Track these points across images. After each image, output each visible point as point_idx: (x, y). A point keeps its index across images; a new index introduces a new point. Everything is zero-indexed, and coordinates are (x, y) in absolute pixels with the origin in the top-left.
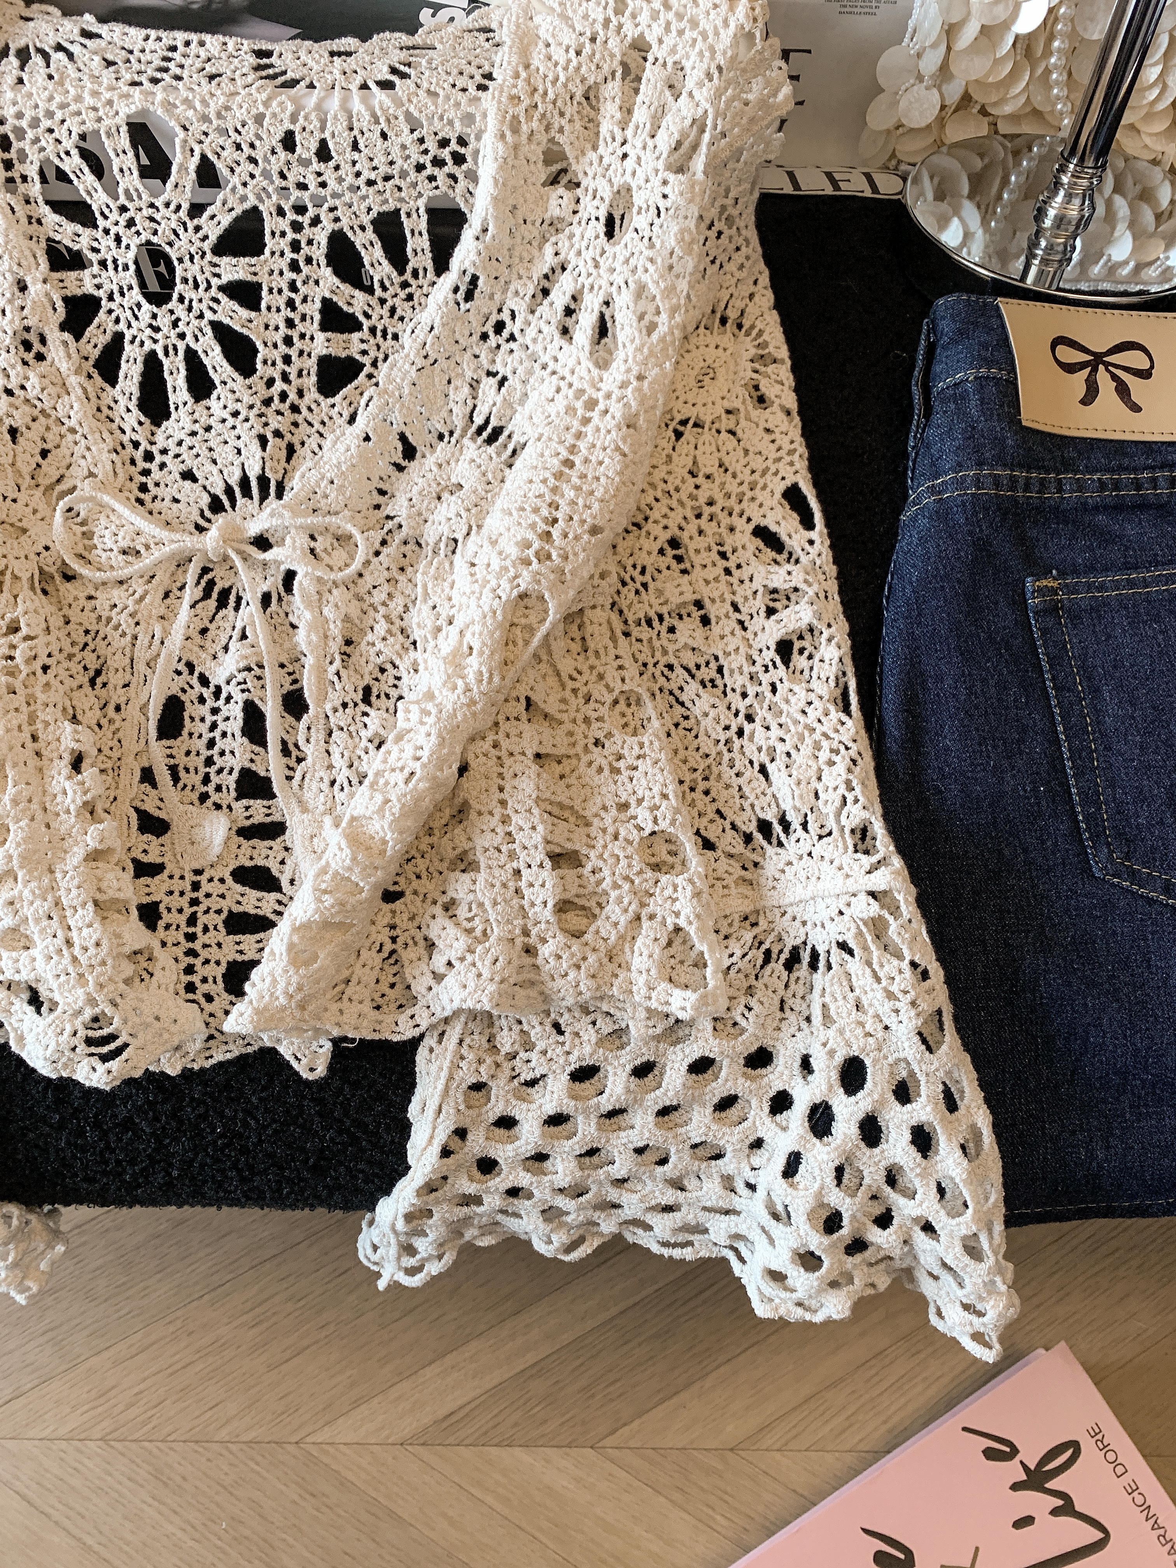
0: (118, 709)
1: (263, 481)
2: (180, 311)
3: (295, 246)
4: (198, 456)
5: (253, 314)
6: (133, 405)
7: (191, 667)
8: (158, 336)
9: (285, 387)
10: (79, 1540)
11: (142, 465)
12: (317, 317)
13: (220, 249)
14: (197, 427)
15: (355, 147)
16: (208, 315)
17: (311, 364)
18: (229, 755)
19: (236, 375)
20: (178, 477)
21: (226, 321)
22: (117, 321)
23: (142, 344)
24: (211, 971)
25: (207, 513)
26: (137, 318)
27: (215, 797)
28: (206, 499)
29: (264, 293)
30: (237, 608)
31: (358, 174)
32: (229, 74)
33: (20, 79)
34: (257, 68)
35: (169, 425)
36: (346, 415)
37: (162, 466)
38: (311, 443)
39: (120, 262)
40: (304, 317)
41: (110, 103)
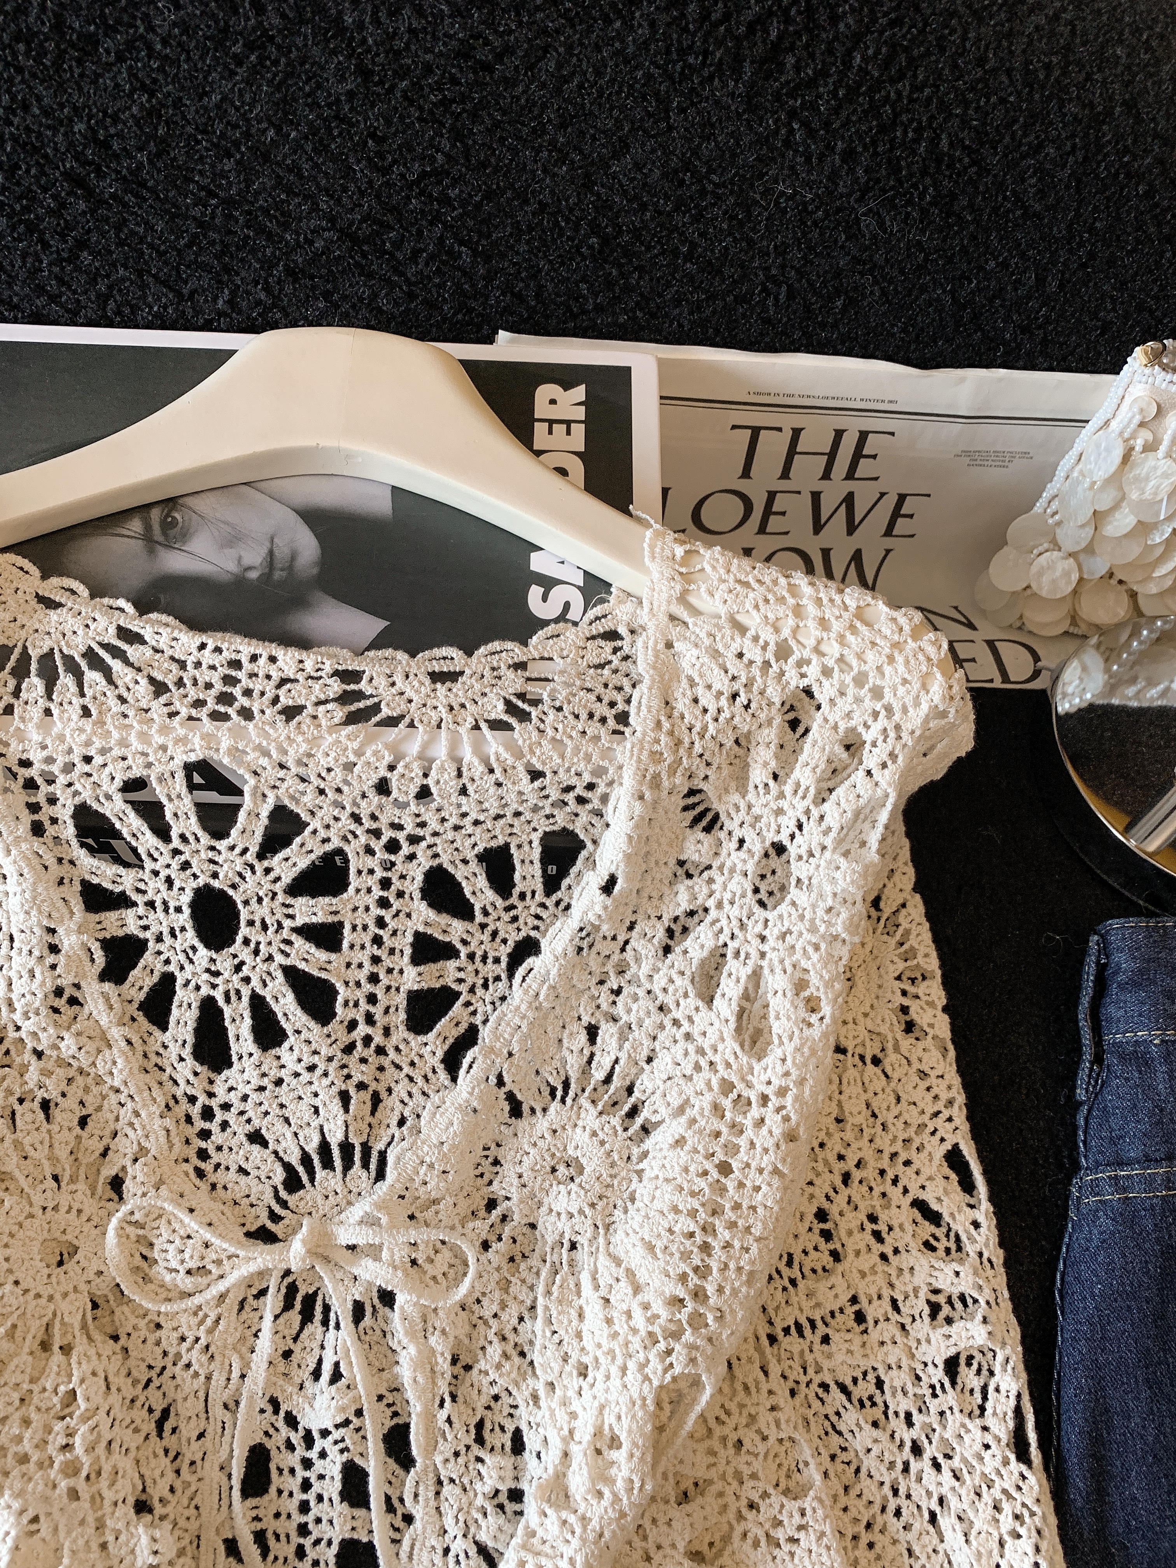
0: (193, 1465)
1: (346, 1147)
2: (245, 955)
3: (385, 884)
4: (267, 1113)
5: (333, 956)
6: (187, 1052)
7: (275, 1403)
8: (219, 981)
9: (369, 1030)
11: (200, 1124)
12: (408, 951)
13: (295, 889)
14: (265, 1082)
15: (463, 792)
16: (279, 959)
17: (401, 999)
18: (326, 1524)
19: (312, 1024)
20: (244, 1139)
21: (300, 964)
22: (167, 962)
23: (198, 988)
25: (283, 1194)
26: (191, 961)
28: (279, 1174)
29: (347, 932)
30: (325, 1323)
31: (464, 815)
32: (310, 709)
33: (48, 712)
34: (344, 698)
35: (231, 1074)
36: (440, 1054)
37: (225, 1125)
38: (401, 1090)
39: (172, 904)
40: (392, 951)
41: (164, 748)
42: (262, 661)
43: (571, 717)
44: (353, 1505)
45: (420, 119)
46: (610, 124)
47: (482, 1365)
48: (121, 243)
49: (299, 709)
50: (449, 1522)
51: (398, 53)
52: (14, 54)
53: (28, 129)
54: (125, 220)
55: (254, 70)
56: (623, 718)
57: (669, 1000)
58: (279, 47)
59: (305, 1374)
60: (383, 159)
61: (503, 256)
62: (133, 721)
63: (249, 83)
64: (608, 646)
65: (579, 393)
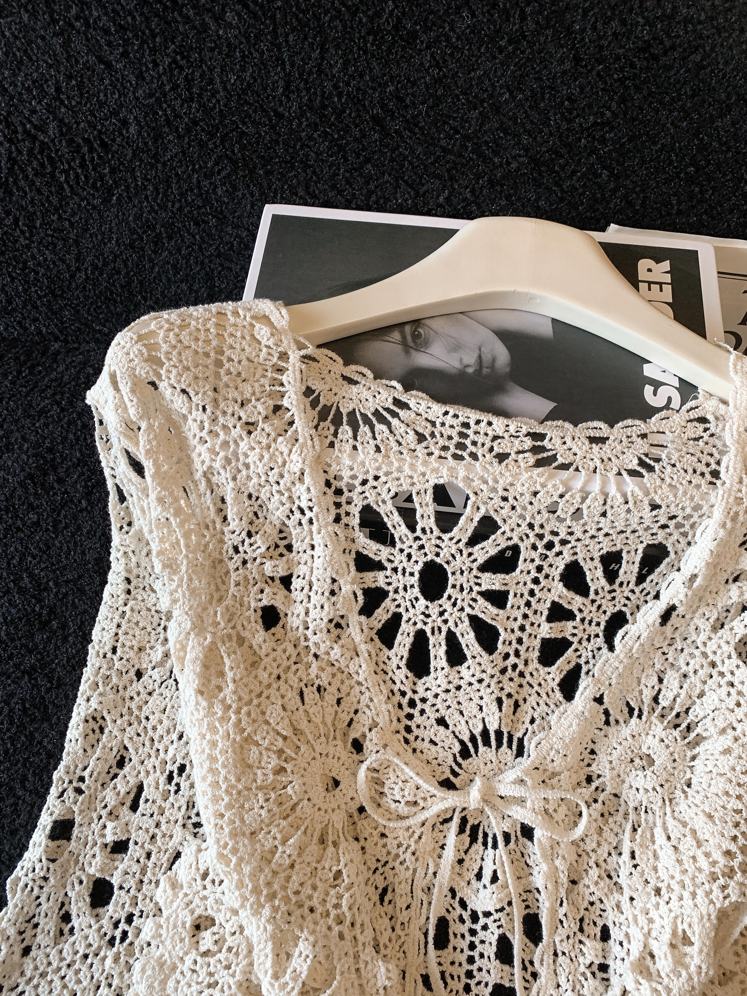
0: (403, 925)
1: (499, 733)
2: (447, 606)
3: (540, 569)
4: (449, 707)
5: (501, 612)
6: (403, 664)
8: (429, 620)
9: (517, 661)
11: (407, 710)
12: (546, 613)
13: (484, 568)
14: (451, 687)
15: (604, 514)
16: (468, 610)
17: (537, 643)
18: (484, 973)
19: (483, 653)
20: (434, 722)
21: (481, 615)
22: (399, 606)
23: (415, 624)
25: (459, 759)
26: (414, 607)
28: (457, 748)
29: (511, 597)
30: (485, 844)
31: (599, 529)
32: (513, 456)
33: (355, 448)
34: (535, 450)
35: (429, 680)
36: (557, 680)
37: (422, 712)
38: (532, 701)
39: (408, 570)
40: (535, 612)
41: (424, 475)
42: (483, 425)
43: (682, 471)
44: (503, 962)
45: (603, 90)
46: (723, 96)
47: (586, 881)
48: (392, 160)
49: (507, 455)
50: (562, 980)
51: (601, 48)
52: (365, 42)
53: (358, 89)
54: (399, 146)
55: (508, 56)
56: (716, 474)
57: (717, 659)
58: (528, 42)
59: (472, 876)
60: (571, 113)
61: (627, 177)
62: (406, 456)
63: (502, 64)
64: (701, 427)
65: (666, 265)
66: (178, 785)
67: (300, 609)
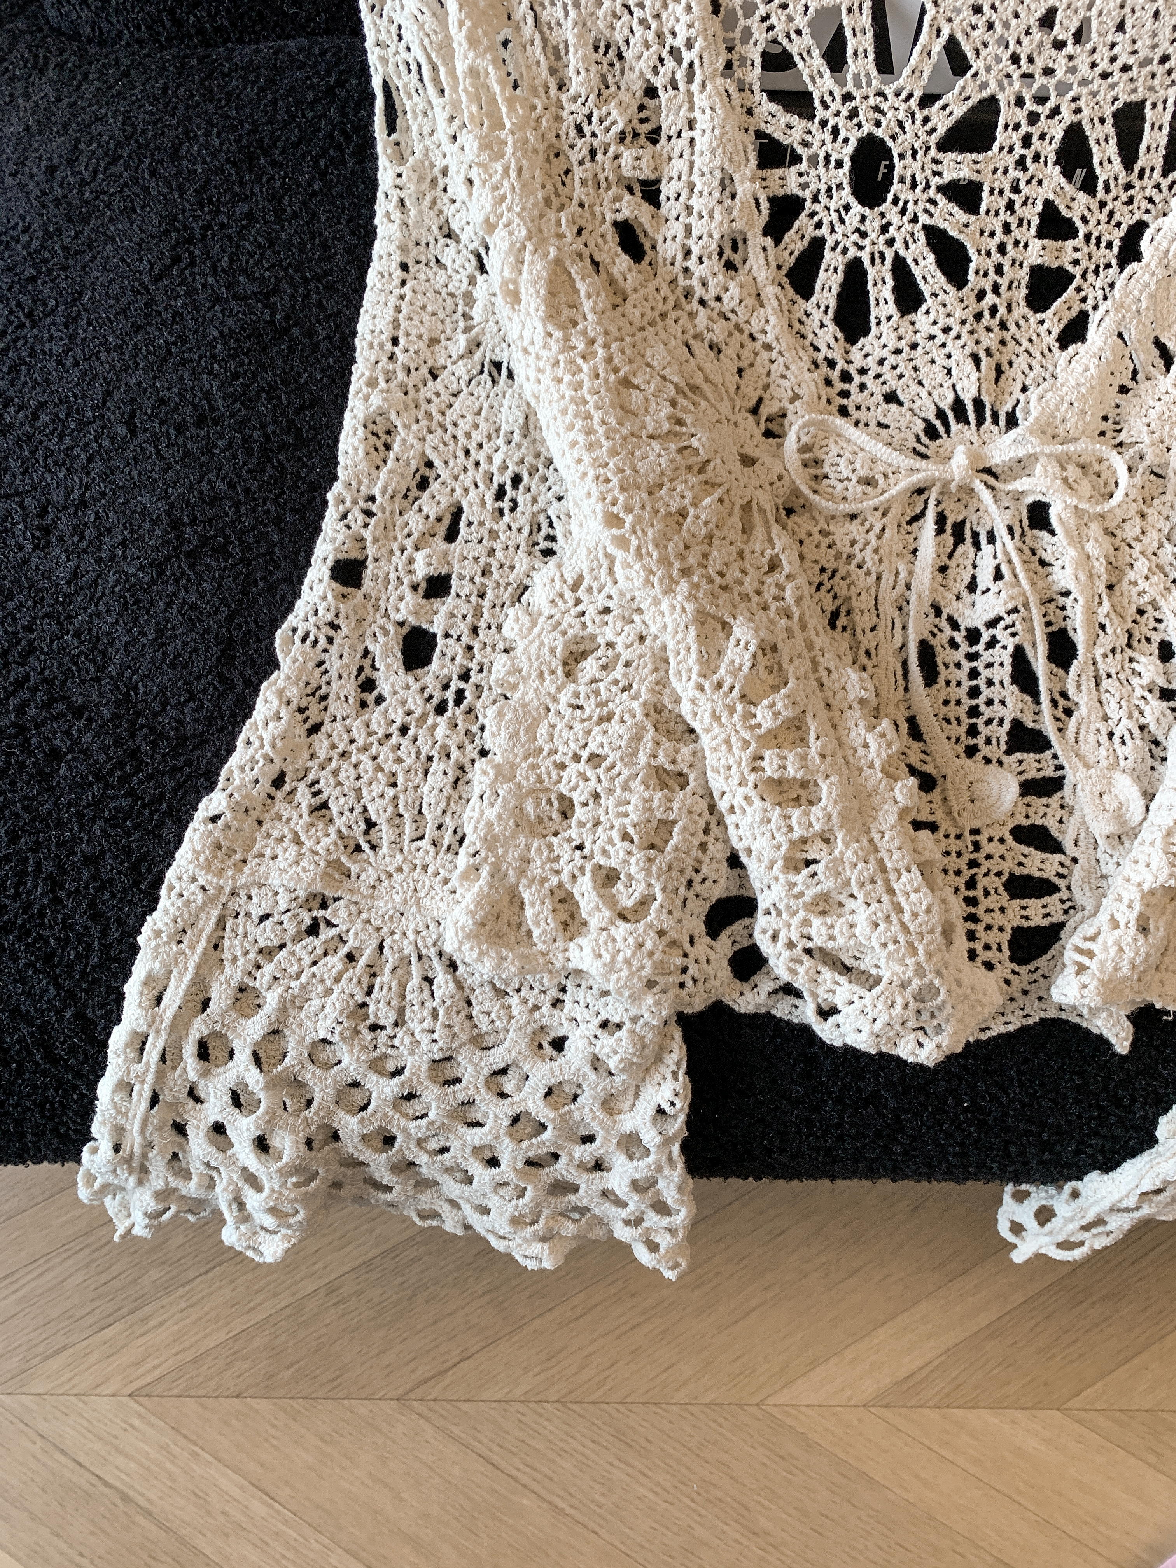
0: (868, 653)
1: (978, 404)
2: (893, 215)
3: (1026, 141)
5: (973, 218)
6: (828, 320)
7: (937, 608)
8: (867, 242)
9: (997, 300)
10: (550, 1503)
11: (840, 386)
12: (1036, 221)
13: (944, 145)
14: (903, 344)
15: (1121, 27)
16: (924, 219)
17: (1023, 275)
18: (997, 705)
19: (949, 287)
20: (881, 399)
21: (942, 225)
22: (819, 225)
23: (845, 251)
24: (992, 937)
26: (843, 222)
27: (985, 750)
28: (920, 426)
29: (985, 194)
30: (977, 544)
31: (1114, 58)
35: (868, 341)
36: (1056, 332)
37: (863, 387)
38: (1021, 362)
39: (834, 158)
40: (1021, 221)
44: (1023, 689)
47: (1132, 576)
50: (1112, 709)
59: (961, 587)
66: (514, 501)
67: (677, 228)
